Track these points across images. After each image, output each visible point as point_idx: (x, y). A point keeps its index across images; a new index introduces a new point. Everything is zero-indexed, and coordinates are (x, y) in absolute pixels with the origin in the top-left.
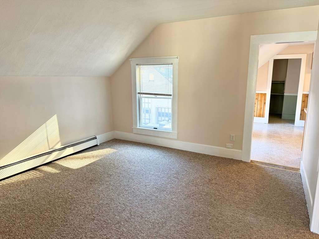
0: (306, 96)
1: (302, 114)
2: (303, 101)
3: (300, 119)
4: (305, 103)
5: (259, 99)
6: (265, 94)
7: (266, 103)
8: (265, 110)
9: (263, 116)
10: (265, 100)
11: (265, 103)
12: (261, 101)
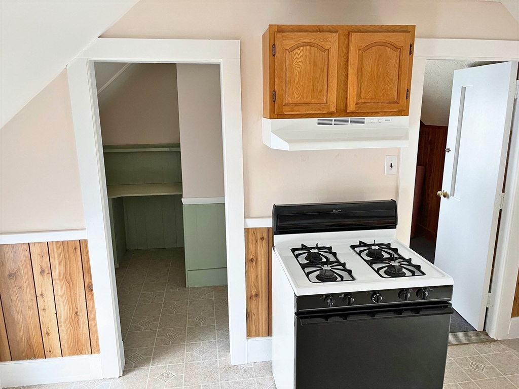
0: (259, 236)
1: (254, 311)
2: (252, 260)
3: (249, 335)
4: (257, 267)
5: (56, 272)
6: (81, 246)
7: (94, 289)
8: (94, 318)
9: (93, 348)
10: (86, 270)
11: (89, 288)
12: (68, 279)
